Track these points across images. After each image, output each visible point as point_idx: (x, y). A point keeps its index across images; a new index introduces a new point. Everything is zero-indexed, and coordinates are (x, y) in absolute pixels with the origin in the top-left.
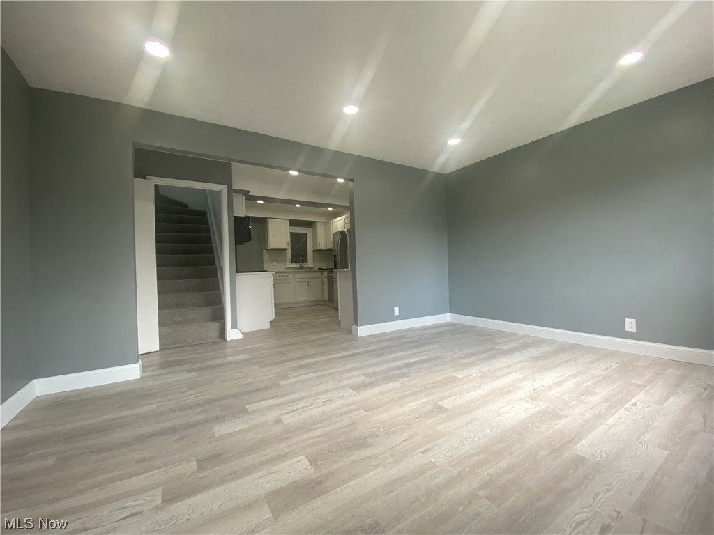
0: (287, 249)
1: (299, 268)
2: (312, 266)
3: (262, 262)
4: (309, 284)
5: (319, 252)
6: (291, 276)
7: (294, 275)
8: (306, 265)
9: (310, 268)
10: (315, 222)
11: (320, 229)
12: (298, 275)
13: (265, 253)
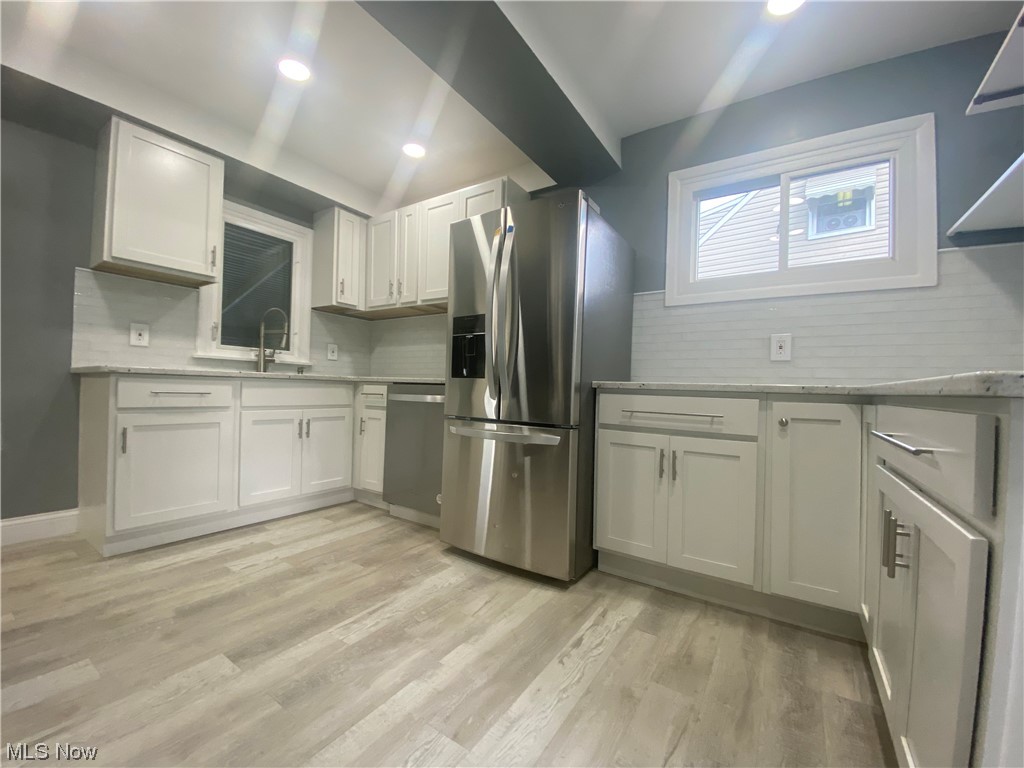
0: (207, 281)
1: (255, 365)
2: (304, 361)
3: (66, 323)
4: (304, 430)
5: (334, 315)
6: (221, 393)
7: (238, 395)
8: (282, 357)
9: (301, 369)
10: (330, 205)
11: (346, 235)
12: (253, 394)
13: (83, 280)
